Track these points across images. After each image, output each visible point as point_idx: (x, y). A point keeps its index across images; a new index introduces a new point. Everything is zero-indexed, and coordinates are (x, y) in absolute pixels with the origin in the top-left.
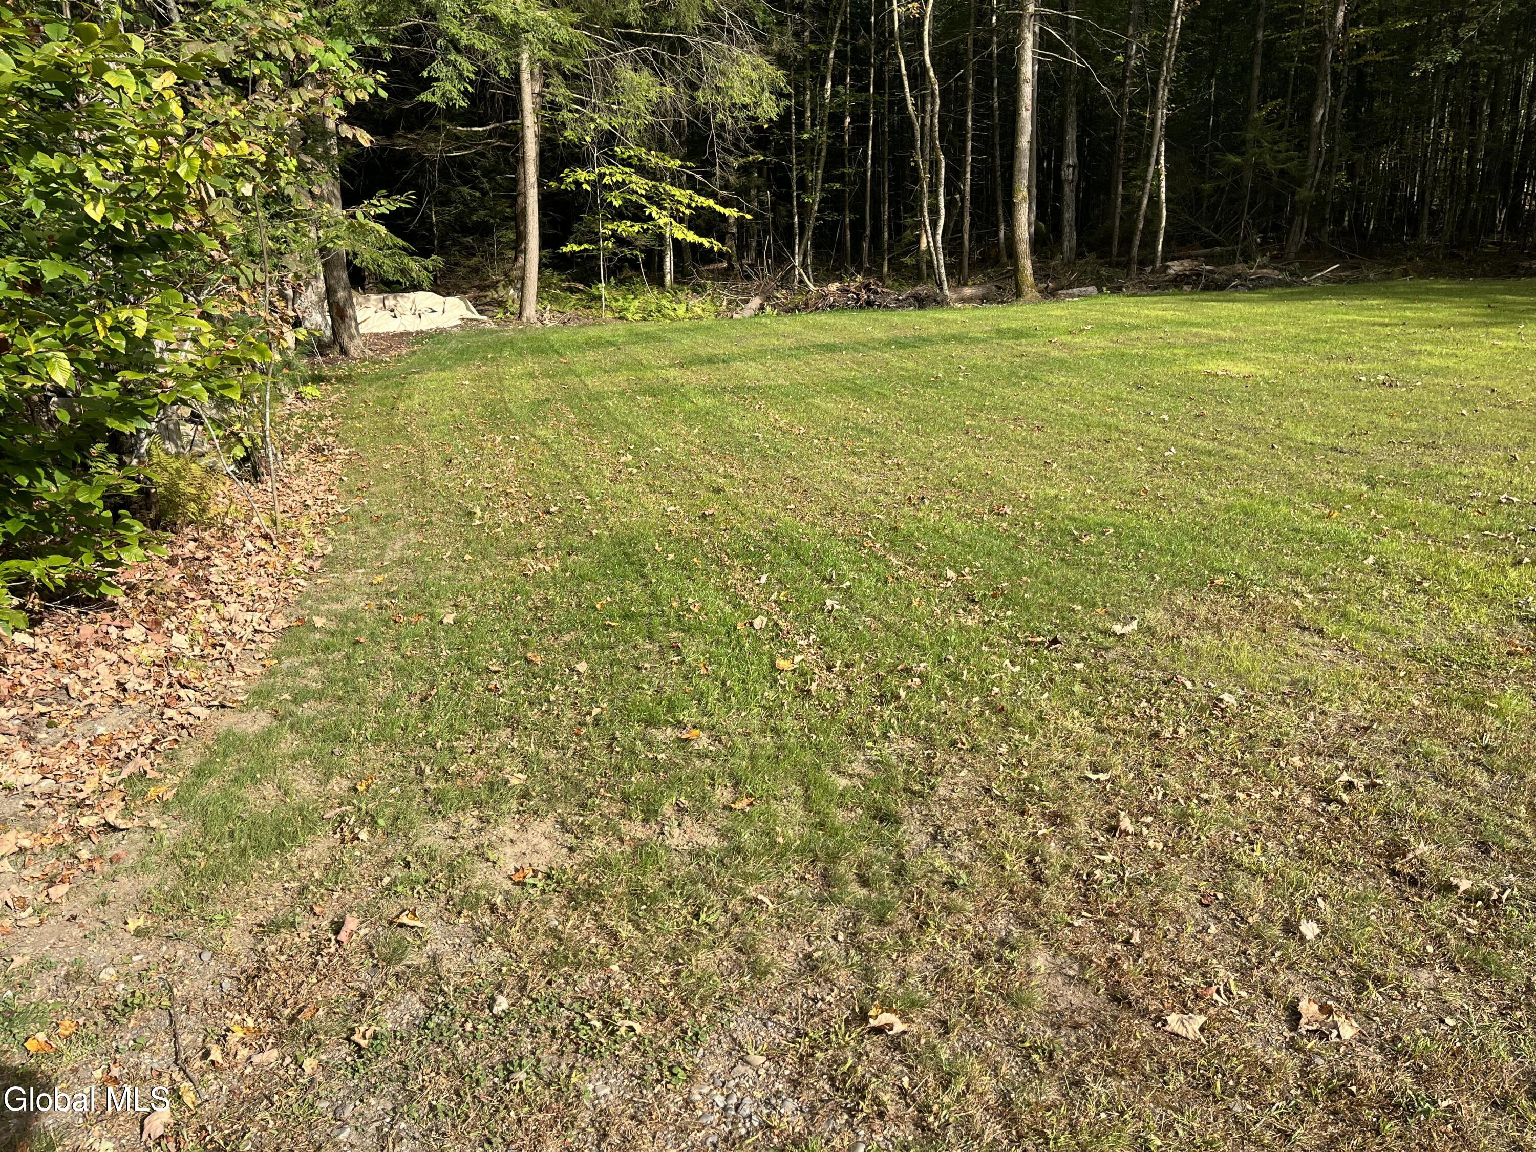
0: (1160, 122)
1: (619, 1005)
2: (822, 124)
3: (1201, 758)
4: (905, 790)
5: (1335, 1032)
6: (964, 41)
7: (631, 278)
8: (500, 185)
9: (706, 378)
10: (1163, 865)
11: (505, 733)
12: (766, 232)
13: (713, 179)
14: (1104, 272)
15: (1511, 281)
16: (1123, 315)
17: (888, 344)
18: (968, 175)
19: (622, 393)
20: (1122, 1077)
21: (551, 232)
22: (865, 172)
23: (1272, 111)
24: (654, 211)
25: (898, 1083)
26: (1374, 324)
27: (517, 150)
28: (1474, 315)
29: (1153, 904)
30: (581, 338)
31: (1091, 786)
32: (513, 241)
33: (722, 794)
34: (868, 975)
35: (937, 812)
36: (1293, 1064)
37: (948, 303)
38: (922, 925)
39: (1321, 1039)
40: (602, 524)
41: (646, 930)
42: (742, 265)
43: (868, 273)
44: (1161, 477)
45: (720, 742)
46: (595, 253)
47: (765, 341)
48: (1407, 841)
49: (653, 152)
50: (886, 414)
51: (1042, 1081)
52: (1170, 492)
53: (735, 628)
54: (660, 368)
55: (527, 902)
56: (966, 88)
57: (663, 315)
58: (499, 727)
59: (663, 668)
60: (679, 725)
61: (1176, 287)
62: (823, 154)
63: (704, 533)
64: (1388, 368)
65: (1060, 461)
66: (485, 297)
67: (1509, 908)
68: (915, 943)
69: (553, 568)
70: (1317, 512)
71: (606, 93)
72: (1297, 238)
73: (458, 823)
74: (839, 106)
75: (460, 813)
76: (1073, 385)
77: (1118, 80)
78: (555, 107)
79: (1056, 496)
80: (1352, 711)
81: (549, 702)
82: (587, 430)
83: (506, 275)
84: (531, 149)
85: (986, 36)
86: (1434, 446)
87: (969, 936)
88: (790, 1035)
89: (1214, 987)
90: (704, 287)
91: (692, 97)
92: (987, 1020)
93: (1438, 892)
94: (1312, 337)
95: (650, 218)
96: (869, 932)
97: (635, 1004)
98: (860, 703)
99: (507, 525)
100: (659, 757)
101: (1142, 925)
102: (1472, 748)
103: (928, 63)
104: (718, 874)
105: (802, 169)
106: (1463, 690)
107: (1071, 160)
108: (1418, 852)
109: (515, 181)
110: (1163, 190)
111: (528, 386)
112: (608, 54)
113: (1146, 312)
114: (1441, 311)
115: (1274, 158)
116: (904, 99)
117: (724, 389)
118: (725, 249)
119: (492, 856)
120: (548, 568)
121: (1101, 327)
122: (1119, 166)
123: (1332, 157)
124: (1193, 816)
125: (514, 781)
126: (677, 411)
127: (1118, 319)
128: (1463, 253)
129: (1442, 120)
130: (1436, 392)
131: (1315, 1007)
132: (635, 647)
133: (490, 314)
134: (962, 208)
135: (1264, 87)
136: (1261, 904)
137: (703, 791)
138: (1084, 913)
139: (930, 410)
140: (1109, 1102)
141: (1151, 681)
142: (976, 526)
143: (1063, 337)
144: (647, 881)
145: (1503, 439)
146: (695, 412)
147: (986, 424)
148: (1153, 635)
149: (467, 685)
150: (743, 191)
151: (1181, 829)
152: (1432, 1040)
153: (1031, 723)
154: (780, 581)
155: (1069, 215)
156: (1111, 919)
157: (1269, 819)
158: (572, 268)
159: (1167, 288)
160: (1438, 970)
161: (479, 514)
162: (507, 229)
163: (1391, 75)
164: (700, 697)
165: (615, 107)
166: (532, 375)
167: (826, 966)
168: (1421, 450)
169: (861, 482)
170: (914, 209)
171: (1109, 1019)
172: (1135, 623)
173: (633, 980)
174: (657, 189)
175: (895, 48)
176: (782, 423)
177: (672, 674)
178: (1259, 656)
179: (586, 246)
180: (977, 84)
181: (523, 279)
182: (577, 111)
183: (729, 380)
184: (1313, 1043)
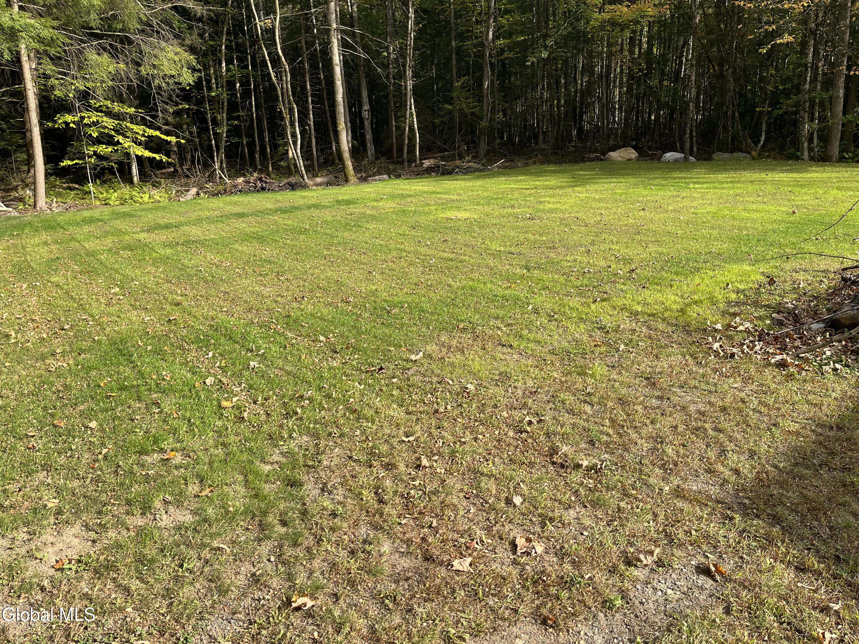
0: (410, 87)
1: (134, 632)
2: (222, 87)
3: (459, 420)
4: (304, 466)
5: (534, 551)
6: (300, 42)
7: (110, 179)
8: (12, 125)
9: (165, 237)
10: (445, 481)
11: (42, 475)
12: (196, 150)
13: (158, 119)
14: (391, 167)
15: (582, 164)
16: (402, 190)
17: (276, 211)
18: (311, 116)
19: (110, 250)
20: (433, 601)
21: (52, 153)
22: (252, 114)
23: (464, 82)
24: (121, 139)
25: (312, 637)
26: (522, 189)
27: (23, 104)
28: (567, 182)
29: (442, 503)
30: (78, 218)
31: (406, 445)
32: (26, 160)
33: (193, 488)
34: (290, 577)
35: (322, 474)
36: (515, 572)
37: (308, 187)
38: (319, 541)
39: (527, 556)
40: (101, 333)
41: (148, 582)
42: (182, 169)
43: (261, 171)
44: (429, 274)
45: (189, 457)
46: (83, 165)
47: (201, 213)
48: (558, 446)
49: (116, 103)
50: (278, 251)
51: (391, 614)
52: (434, 282)
53: (194, 386)
54: (134, 233)
55: (66, 580)
56: (304, 68)
57: (134, 201)
58: (37, 472)
59: (149, 417)
60: (162, 451)
61: (428, 173)
62: (226, 104)
63: (170, 331)
64: (530, 210)
65: (377, 269)
66: (10, 196)
67: (606, 471)
68: (315, 552)
69: (68, 364)
70: (505, 285)
71: (80, 68)
72: (483, 147)
73: (14, 539)
74: (231, 76)
75: (15, 531)
76: (380, 228)
77: (385, 65)
78: (47, 77)
79: (376, 289)
80: (528, 385)
81: (72, 450)
82: (87, 274)
83: (23, 181)
84: (32, 102)
85: (312, 39)
86: (554, 248)
87: (346, 542)
88: (245, 625)
89: (475, 541)
90: (160, 183)
91: (137, 70)
92: (359, 588)
93: (574, 469)
94: (495, 197)
95: (118, 143)
96: (289, 552)
97: (145, 629)
98: (274, 420)
99: (34, 340)
100: (150, 473)
101: (437, 516)
102: (583, 395)
103: (281, 54)
104: (193, 537)
105: (214, 113)
106: (576, 366)
107: (366, 107)
108: (563, 451)
109: (24, 123)
110: (415, 123)
111: (44, 251)
112: (80, 45)
113: (415, 188)
114: (552, 181)
115: (468, 106)
116: (269, 74)
117: (177, 243)
118: (170, 160)
119: (39, 555)
120: (65, 365)
121: (392, 197)
122: (392, 110)
123: (495, 106)
124: (458, 452)
125: (50, 505)
126: (147, 258)
127: (400, 192)
128: (559, 152)
129: (543, 86)
130: (553, 221)
131: (523, 540)
132: (129, 407)
133: (14, 206)
134: (310, 133)
135: (459, 70)
136: (494, 492)
137: (180, 488)
138: (407, 516)
139: (303, 247)
140: (427, 616)
141: (432, 384)
142: (335, 310)
143: (372, 203)
144: (146, 551)
145: (584, 242)
146: (161, 259)
147: (335, 253)
148: (431, 358)
149: (14, 448)
150: (178, 126)
151: (453, 460)
152: (578, 544)
153: (372, 416)
154: (221, 355)
155: (369, 137)
156: (421, 516)
157: (495, 446)
158: (70, 175)
159: (423, 174)
160: (578, 509)
161: (14, 335)
162: (21, 153)
163: (517, 64)
164: (175, 431)
165: (87, 76)
166: (46, 243)
167: (264, 579)
168: (549, 250)
169: (266, 291)
170: (283, 135)
171: (424, 571)
172: (421, 353)
173: (142, 615)
174: (121, 125)
175: (260, 45)
176: (216, 260)
177: (155, 420)
178: (483, 363)
179: (77, 161)
180: (311, 66)
181: (34, 183)
182: (62, 79)
183: (180, 237)
184: (524, 559)
